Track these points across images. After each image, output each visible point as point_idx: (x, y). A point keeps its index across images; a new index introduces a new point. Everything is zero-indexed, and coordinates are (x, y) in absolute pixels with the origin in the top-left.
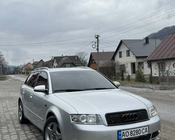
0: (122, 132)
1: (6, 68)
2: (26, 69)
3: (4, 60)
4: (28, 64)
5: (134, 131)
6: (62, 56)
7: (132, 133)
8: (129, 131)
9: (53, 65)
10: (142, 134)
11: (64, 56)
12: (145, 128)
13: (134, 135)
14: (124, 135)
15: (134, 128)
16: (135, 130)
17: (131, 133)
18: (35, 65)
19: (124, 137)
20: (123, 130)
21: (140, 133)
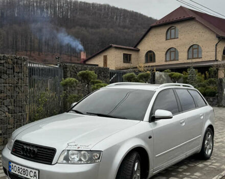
0: (12, 164)
7: (19, 170)
8: (17, 166)
10: (29, 177)
12: (34, 171)
13: (21, 173)
21: (27, 174)
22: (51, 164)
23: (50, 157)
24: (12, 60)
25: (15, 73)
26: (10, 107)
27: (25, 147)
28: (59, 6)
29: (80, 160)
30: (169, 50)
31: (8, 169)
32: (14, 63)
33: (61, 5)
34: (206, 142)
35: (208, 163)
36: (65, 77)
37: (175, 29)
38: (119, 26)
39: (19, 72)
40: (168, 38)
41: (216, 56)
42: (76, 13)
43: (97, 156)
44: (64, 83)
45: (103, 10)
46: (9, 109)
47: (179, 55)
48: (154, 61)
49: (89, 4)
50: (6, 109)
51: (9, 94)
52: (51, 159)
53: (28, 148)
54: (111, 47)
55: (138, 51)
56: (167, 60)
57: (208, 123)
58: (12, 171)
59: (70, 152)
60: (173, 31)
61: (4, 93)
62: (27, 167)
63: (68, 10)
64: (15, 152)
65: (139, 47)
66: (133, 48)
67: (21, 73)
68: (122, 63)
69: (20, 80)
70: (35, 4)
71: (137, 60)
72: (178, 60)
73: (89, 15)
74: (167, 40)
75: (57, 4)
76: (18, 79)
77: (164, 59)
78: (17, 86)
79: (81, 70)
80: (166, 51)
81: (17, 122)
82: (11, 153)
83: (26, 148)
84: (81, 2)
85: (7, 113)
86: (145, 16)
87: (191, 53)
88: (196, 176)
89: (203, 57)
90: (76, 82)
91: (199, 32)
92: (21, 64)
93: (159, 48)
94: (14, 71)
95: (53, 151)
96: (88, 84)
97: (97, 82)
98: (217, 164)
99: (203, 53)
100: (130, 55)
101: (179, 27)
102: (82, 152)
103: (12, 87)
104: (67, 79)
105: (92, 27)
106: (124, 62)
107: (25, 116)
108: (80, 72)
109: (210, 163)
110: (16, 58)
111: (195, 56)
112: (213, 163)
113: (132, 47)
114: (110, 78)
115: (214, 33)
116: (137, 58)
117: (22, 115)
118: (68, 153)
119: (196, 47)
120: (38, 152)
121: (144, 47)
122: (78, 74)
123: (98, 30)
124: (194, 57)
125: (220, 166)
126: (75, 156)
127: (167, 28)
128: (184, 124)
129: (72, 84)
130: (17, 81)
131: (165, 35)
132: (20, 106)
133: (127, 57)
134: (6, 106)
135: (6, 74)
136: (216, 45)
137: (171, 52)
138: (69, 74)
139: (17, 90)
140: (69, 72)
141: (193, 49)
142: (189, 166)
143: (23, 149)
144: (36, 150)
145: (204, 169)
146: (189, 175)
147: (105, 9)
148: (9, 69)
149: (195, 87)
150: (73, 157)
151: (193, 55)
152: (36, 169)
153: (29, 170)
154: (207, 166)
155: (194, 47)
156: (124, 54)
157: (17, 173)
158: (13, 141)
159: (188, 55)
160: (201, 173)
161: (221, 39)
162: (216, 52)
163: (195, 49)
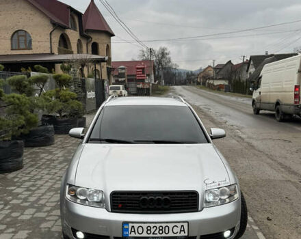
0: (130, 225)
1: (174, 75)
2: (203, 77)
3: (170, 61)
4: (207, 68)
5: (155, 228)
6: (267, 53)
7: (150, 230)
8: (145, 226)
9: (247, 71)
10: (171, 234)
11: (269, 54)
12: (179, 225)
13: (153, 234)
14: (134, 231)
15: (156, 223)
16: (158, 225)
17: (148, 230)
18: (218, 71)
19: (133, 235)
20: (133, 223)
21: (167, 232)
22: (197, 211)
41: (51, 48)
52: (196, 205)
53: (153, 198)
58: (131, 235)
62: (167, 223)
64: (122, 209)
82: (111, 212)
87: (17, 41)
89: (33, 48)
91: (26, 14)
95: (194, 195)
99: (33, 43)
115: (47, 17)
119: (23, 33)
124: (21, 47)
136: (51, 34)
141: (19, 36)
143: (144, 201)
144: (168, 197)
151: (19, 45)
153: (171, 225)
155: (20, 33)
157: (144, 235)
159: (12, 44)
161: (56, 26)
162: (51, 42)
163: (21, 36)
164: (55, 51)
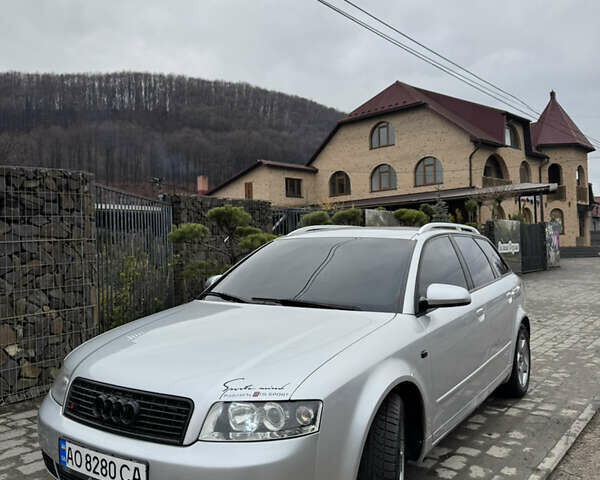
0: (68, 446)
5: (96, 461)
7: (90, 463)
8: (84, 452)
12: (132, 465)
13: (94, 471)
14: (71, 459)
15: (97, 450)
16: (101, 456)
17: (87, 461)
19: (71, 465)
20: (70, 441)
21: (112, 476)
22: (181, 444)
23: (178, 424)
24: (55, 179)
25: (63, 212)
26: (53, 293)
27: (103, 397)
28: (145, 89)
29: (262, 428)
30: (377, 170)
31: (56, 460)
32: (60, 188)
33: (150, 85)
34: (519, 356)
35: (526, 405)
36: (177, 221)
37: (387, 126)
38: (270, 126)
39: (72, 210)
40: (375, 144)
41: (471, 179)
42: (183, 101)
43: (309, 416)
44: (178, 236)
45: (237, 95)
46: (50, 298)
47: (398, 178)
48: (349, 193)
49: (209, 83)
50: (44, 298)
51: (50, 261)
52: (181, 431)
53: (112, 399)
54: (259, 165)
55: (315, 171)
56: (374, 189)
57: (521, 314)
58: (69, 465)
59: (232, 406)
60: (383, 131)
61: (37, 258)
62: (113, 454)
63: (165, 94)
64: (74, 411)
65: (317, 165)
66: (303, 167)
67: (78, 211)
68: (284, 196)
69: (76, 227)
70: (96, 84)
71: (315, 192)
72: (396, 189)
73: (208, 104)
74: (371, 148)
75: (143, 84)
76: (72, 225)
77: (368, 187)
78: (68, 243)
79: (210, 208)
80: (371, 171)
81: (71, 329)
82: (65, 414)
83: (108, 402)
84: (190, 79)
85: (46, 308)
86: (321, 106)
87: (422, 174)
88: (515, 439)
89: (444, 181)
90: (204, 231)
91: (436, 133)
92: (77, 191)
93: (356, 165)
94: (60, 208)
95: (184, 407)
96: (231, 235)
97: (250, 232)
98: (547, 407)
99: (445, 174)
100: (300, 181)
101: (395, 123)
102: (267, 407)
103: (58, 246)
104: (184, 226)
105: (216, 129)
106: (287, 196)
107: (89, 313)
108: (212, 210)
109: (533, 405)
110: (65, 177)
111: (430, 180)
112: (538, 404)
113: (303, 164)
114: (274, 224)
115: (466, 133)
116: (314, 188)
117: (82, 312)
118: (225, 411)
119: (431, 161)
120: (141, 411)
121: (327, 166)
122: (208, 214)
123: (230, 135)
124: (428, 181)
125: (557, 411)
126: (246, 418)
127: (372, 126)
128: (482, 318)
129: (197, 235)
130: (68, 230)
131: (368, 138)
132: (78, 289)
133: (292, 186)
134: (44, 291)
135: (43, 214)
136: (470, 158)
137: (380, 173)
138: (184, 216)
139: (71, 252)
140: (184, 212)
141: (425, 166)
142: (487, 416)
143: (98, 403)
144: (134, 404)
145: (526, 421)
146: (498, 439)
147: (240, 93)
148: (48, 201)
149: (482, 233)
150: (239, 420)
151: (425, 179)
152: (139, 461)
153: (119, 462)
154: (526, 412)
155: (427, 162)
156: (287, 179)
157: (83, 470)
158: (68, 382)
159: (415, 179)
160: (523, 431)
161: (479, 144)
162: (471, 170)
163: (428, 165)
164: (478, 183)
